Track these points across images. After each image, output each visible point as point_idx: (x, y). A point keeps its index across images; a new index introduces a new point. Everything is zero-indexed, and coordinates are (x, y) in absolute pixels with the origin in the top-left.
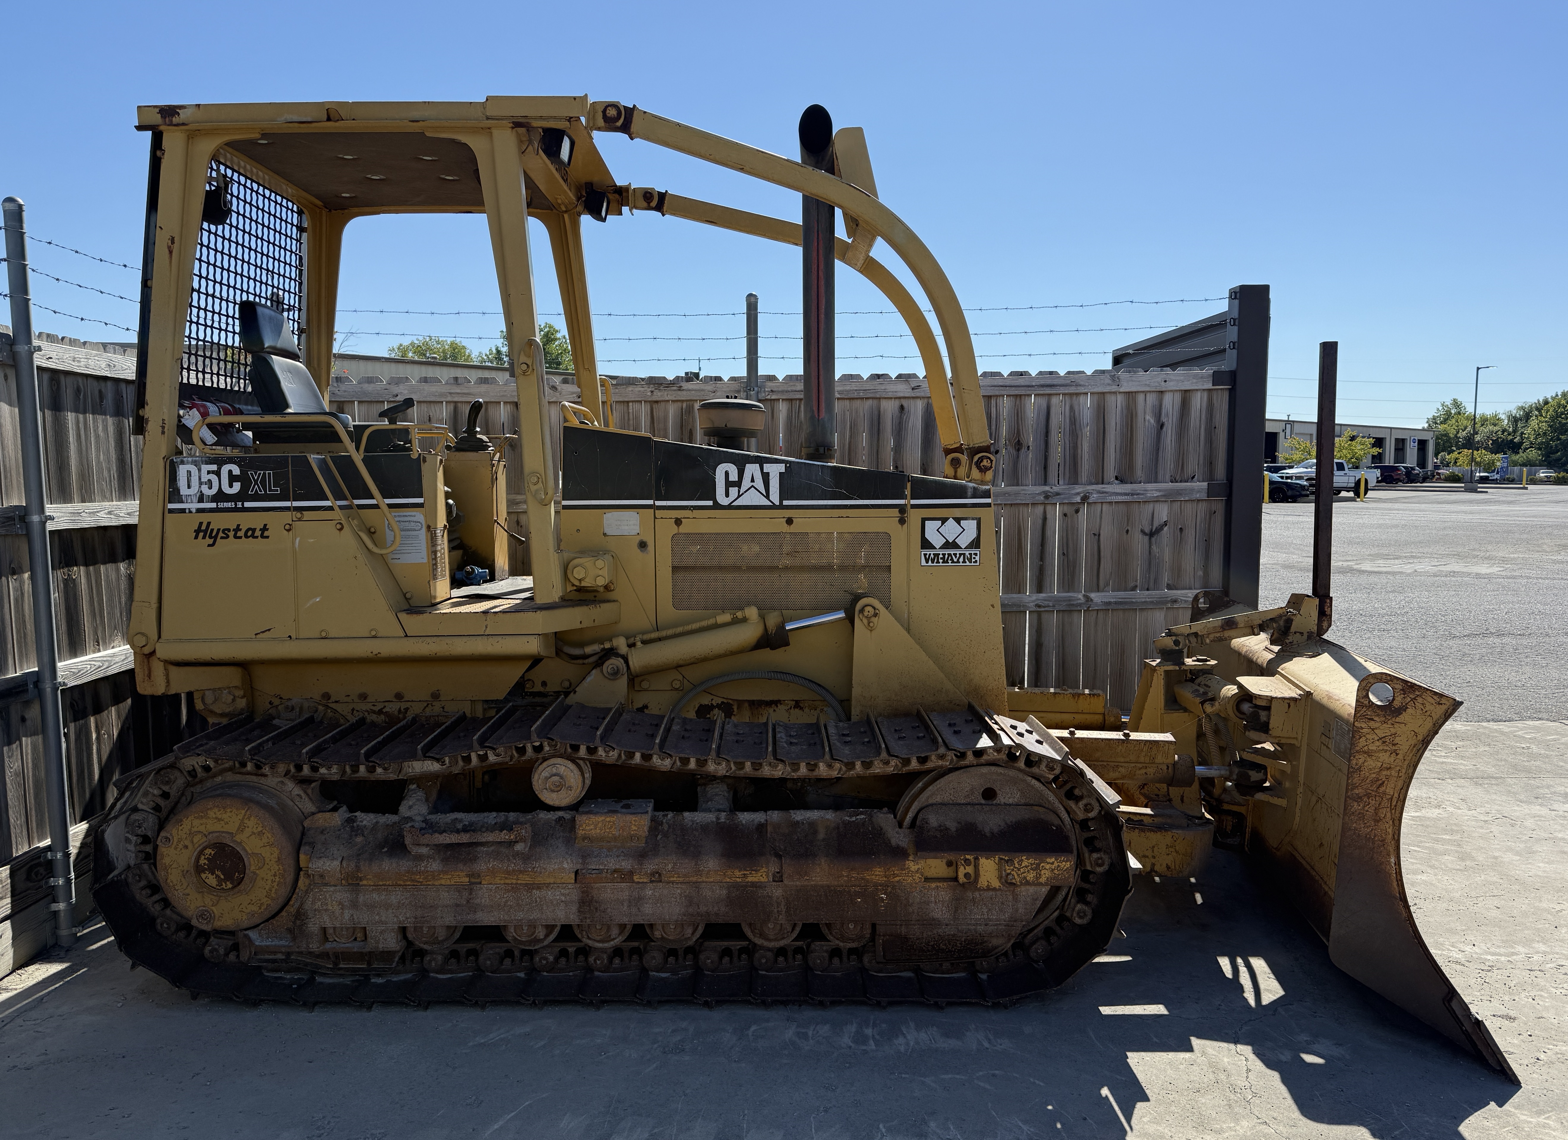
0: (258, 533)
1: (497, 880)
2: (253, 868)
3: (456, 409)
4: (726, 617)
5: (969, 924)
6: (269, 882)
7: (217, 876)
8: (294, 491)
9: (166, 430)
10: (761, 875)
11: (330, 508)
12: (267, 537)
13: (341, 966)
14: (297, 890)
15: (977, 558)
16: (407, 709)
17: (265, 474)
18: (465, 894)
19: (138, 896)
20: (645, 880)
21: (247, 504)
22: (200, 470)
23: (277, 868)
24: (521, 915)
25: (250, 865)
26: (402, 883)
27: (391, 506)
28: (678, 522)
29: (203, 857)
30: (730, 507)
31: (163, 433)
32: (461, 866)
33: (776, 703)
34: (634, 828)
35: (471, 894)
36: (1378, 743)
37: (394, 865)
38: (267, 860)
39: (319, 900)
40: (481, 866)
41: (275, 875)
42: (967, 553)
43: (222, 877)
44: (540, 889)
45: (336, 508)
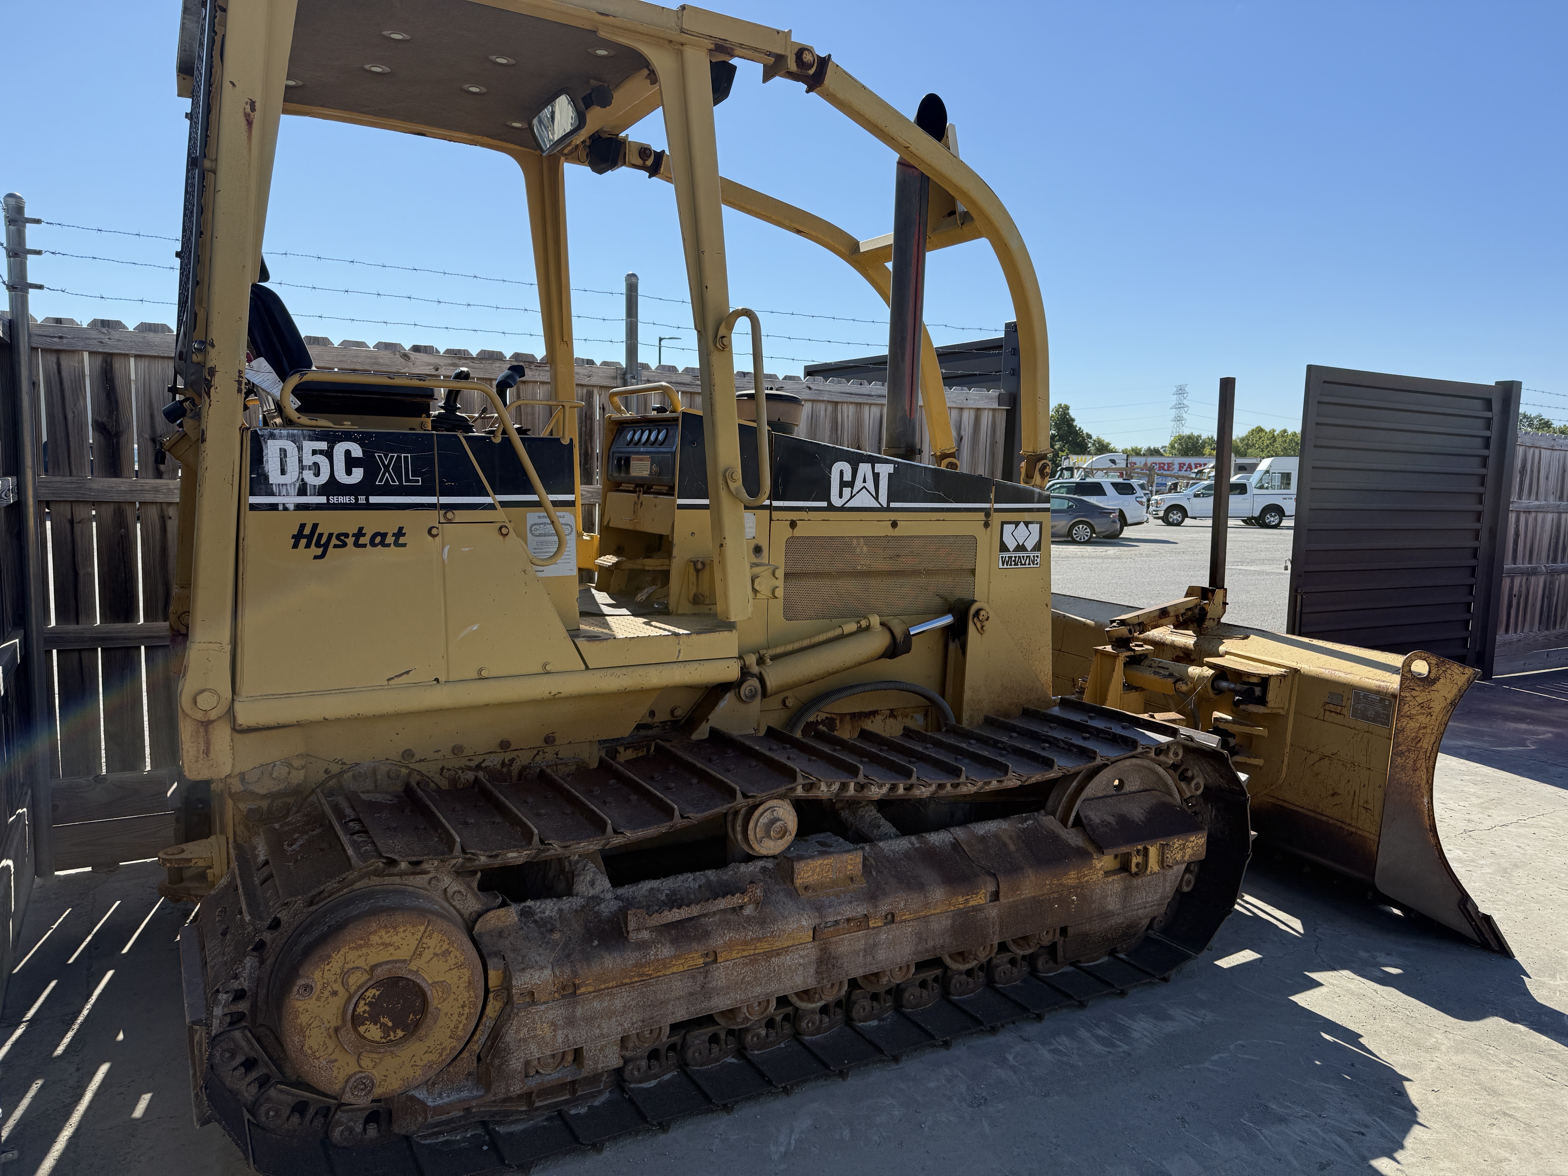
0: (390, 539)
1: (735, 955)
2: (436, 1002)
4: (851, 627)
5: (1133, 910)
6: (455, 1017)
7: (383, 1025)
8: (441, 482)
10: (980, 898)
11: (491, 507)
12: (404, 545)
13: (537, 1104)
14: (484, 1019)
15: (1039, 560)
16: (512, 761)
17: (399, 458)
18: (700, 979)
19: (228, 1081)
20: (880, 924)
21: (373, 500)
22: (300, 449)
23: (466, 995)
24: (758, 990)
25: (433, 998)
26: (628, 981)
27: (555, 504)
28: (793, 524)
29: (362, 1002)
30: (842, 509)
32: (694, 945)
33: (874, 713)
34: (850, 867)
35: (705, 978)
36: (1417, 708)
37: (619, 960)
38: (454, 989)
39: (525, 1025)
40: (717, 941)
41: (463, 1006)
42: (1032, 555)
43: (390, 1024)
44: (778, 955)
45: (498, 506)
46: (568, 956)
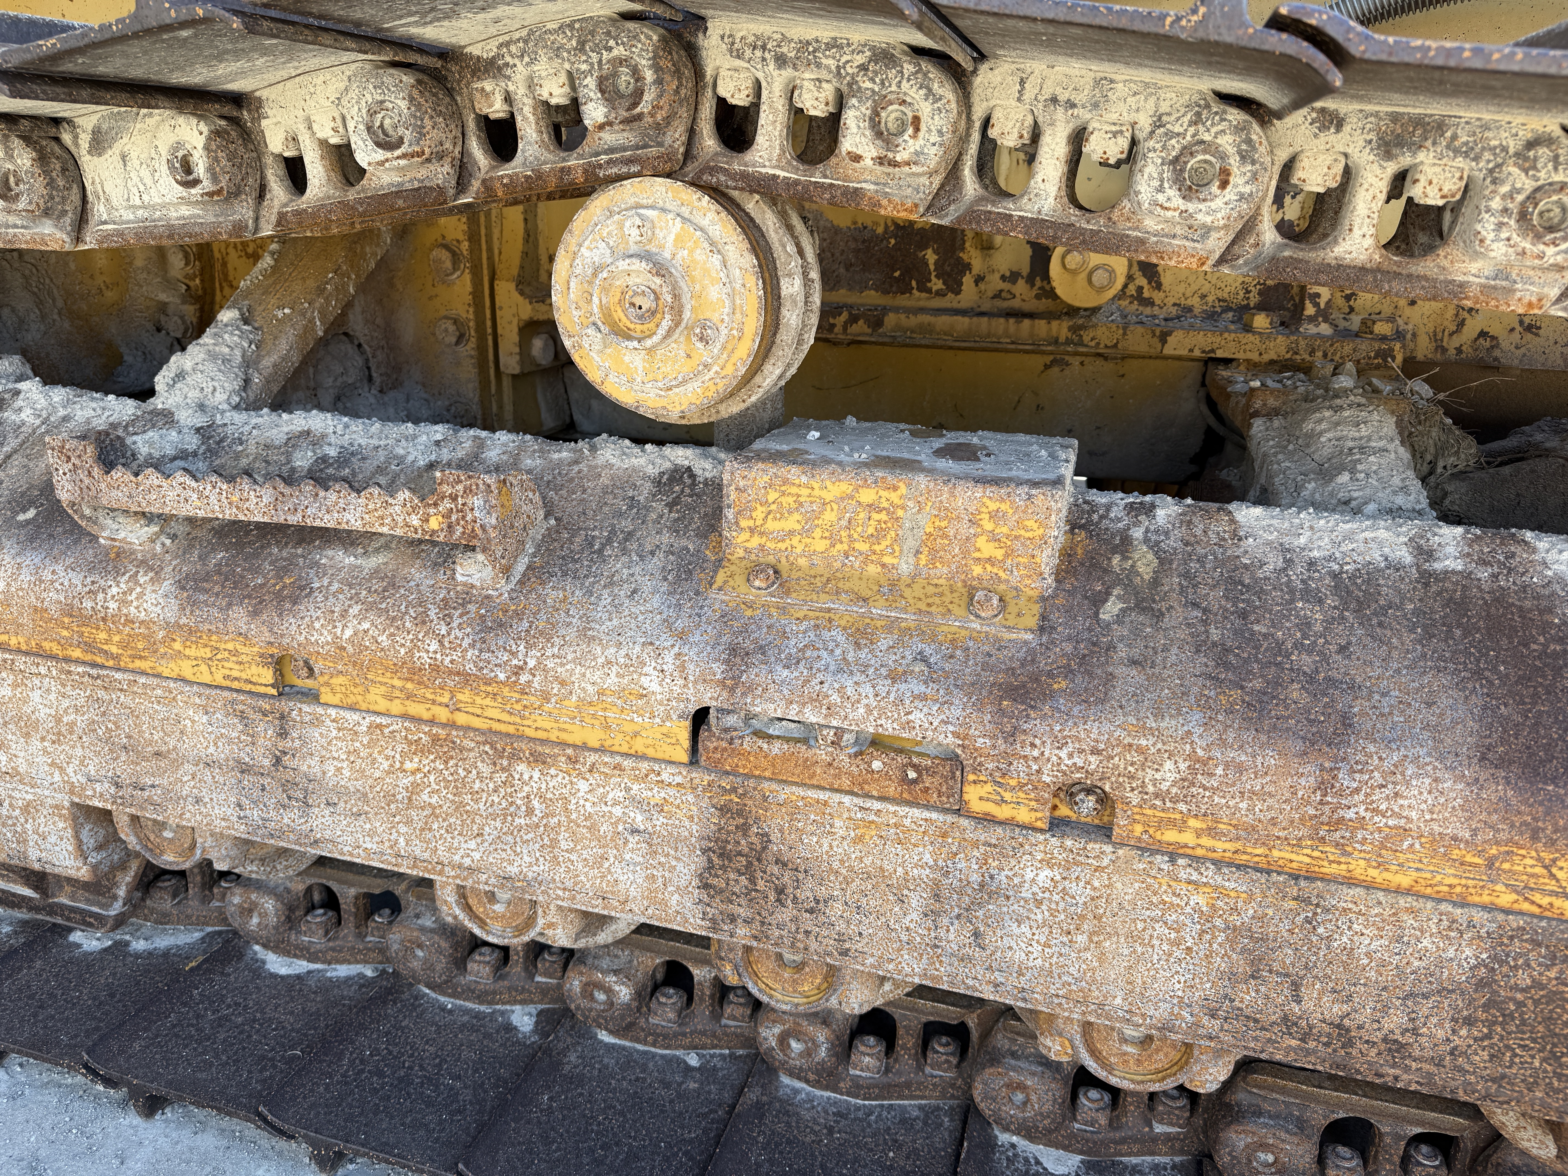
1: (376, 698)
18: (266, 731)
20: (1024, 815)
24: (475, 850)
26: (56, 649)
32: (239, 615)
34: (987, 549)
35: (283, 734)
37: (26, 577)
44: (537, 759)
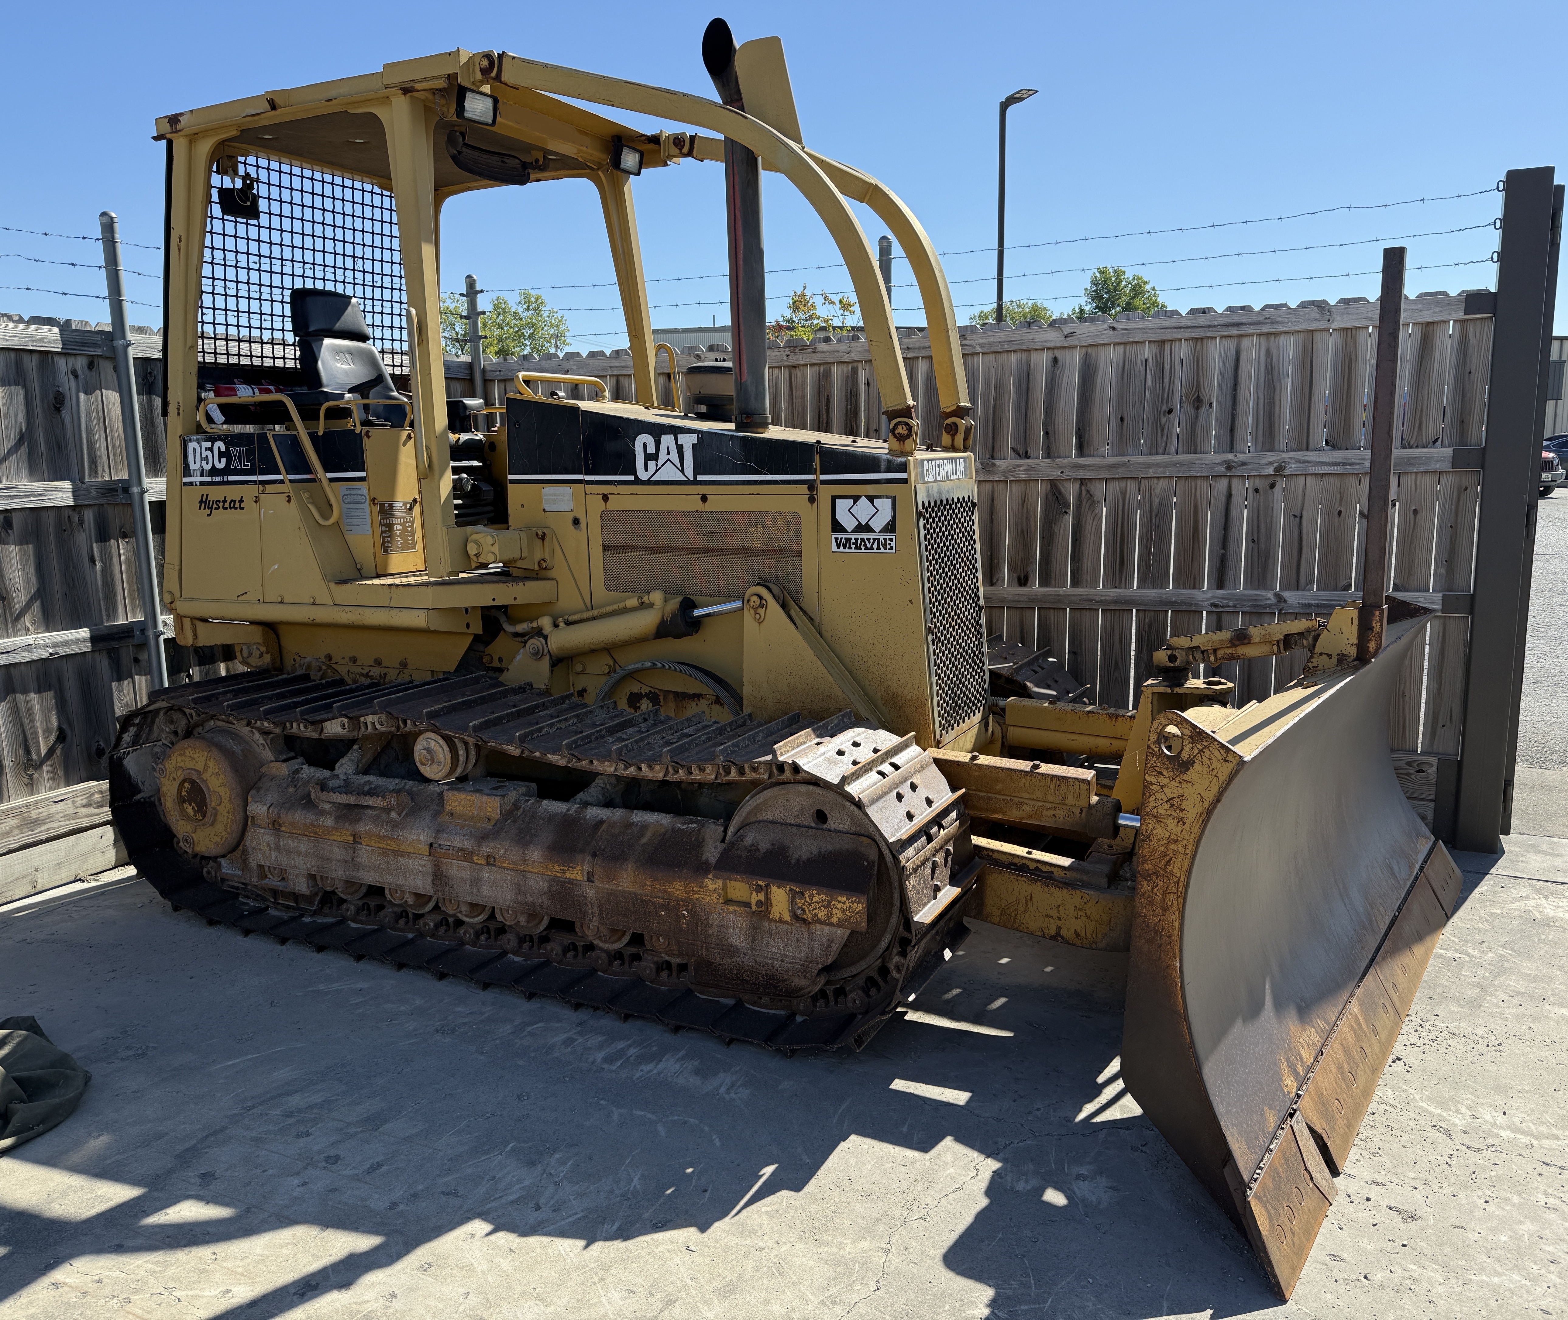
0: (237, 505)
1: (372, 843)
2: (213, 804)
3: (617, 381)
4: (633, 602)
6: (226, 818)
7: (193, 808)
8: (259, 466)
9: (181, 411)
10: (576, 874)
11: (282, 482)
12: (243, 508)
13: (280, 902)
15: (893, 544)
16: (385, 674)
17: (240, 450)
18: (351, 852)
20: (483, 862)
21: (231, 478)
22: (201, 447)
24: (390, 879)
25: (211, 801)
26: (308, 834)
27: (332, 480)
28: (605, 498)
29: (184, 789)
30: (649, 482)
31: (179, 414)
32: (347, 825)
33: (699, 696)
34: (490, 810)
35: (354, 852)
36: (1166, 806)
37: (303, 816)
38: (223, 798)
40: (363, 827)
41: (228, 812)
42: (882, 538)
43: (197, 809)
44: (402, 856)
45: (287, 482)
46: (284, 804)
